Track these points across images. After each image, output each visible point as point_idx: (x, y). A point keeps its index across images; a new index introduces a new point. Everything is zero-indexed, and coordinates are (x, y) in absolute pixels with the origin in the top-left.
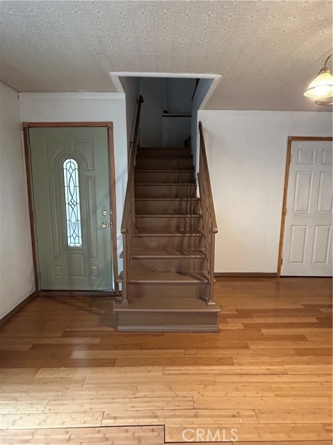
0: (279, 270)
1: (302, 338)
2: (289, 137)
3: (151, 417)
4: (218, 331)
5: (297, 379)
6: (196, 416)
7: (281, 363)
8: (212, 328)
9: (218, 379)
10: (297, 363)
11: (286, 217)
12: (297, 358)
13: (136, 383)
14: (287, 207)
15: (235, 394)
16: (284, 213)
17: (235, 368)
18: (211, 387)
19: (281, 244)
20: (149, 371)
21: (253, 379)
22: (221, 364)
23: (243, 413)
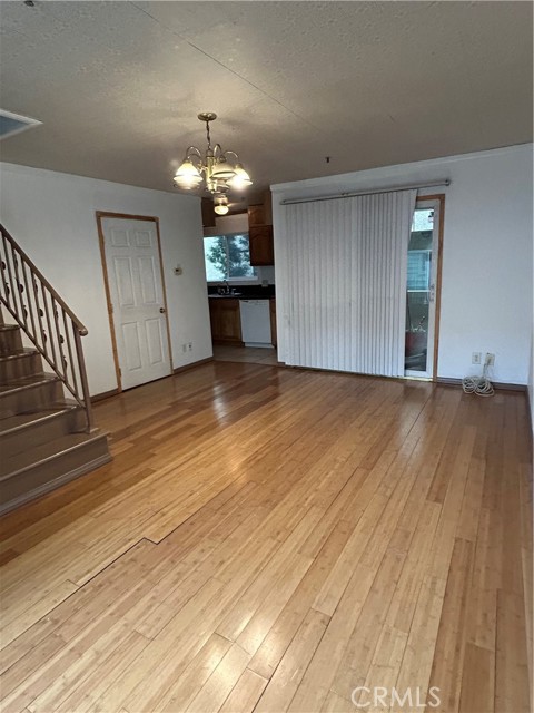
0: (119, 383)
1: (189, 426)
2: (97, 212)
3: (125, 544)
4: (111, 460)
5: (209, 450)
6: (164, 515)
7: (191, 449)
8: (102, 459)
9: (153, 487)
10: (202, 442)
11: (114, 315)
12: (199, 440)
13: (76, 540)
14: (112, 302)
15: (177, 485)
16: (110, 311)
17: (160, 472)
18: (155, 494)
19: (115, 351)
20: (76, 526)
21: (182, 469)
22: (143, 478)
23: (195, 489)
